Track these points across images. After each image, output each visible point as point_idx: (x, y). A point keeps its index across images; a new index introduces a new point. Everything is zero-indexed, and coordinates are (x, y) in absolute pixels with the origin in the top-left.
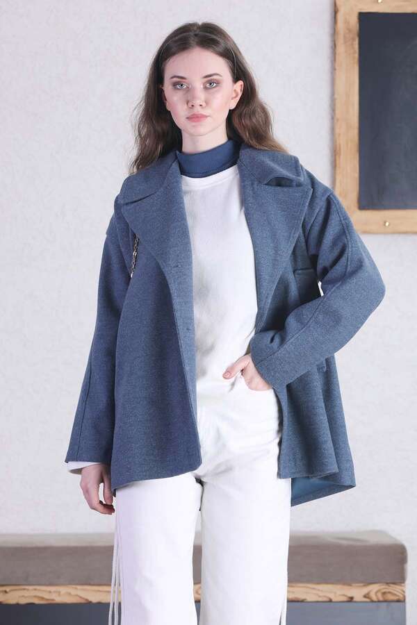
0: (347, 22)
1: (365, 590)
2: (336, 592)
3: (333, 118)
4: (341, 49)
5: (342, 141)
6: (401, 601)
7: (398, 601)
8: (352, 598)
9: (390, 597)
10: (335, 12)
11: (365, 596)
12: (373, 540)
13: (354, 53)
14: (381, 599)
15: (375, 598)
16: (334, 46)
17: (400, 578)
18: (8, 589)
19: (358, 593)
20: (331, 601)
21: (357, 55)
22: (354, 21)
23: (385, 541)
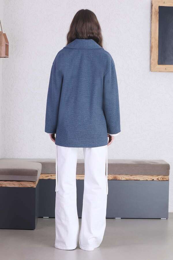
0: (155, 9)
1: (157, 177)
2: (149, 178)
3: (151, 37)
4: (153, 17)
5: (153, 44)
6: (168, 181)
7: (167, 181)
8: (153, 180)
9: (165, 179)
10: (152, 6)
11: (157, 179)
12: (160, 163)
13: (157, 18)
14: (162, 180)
15: (160, 180)
16: (152, 16)
17: (167, 174)
18: (52, 175)
19: (155, 178)
20: (147, 180)
21: (158, 19)
22: (157, 8)
23: (163, 163)
